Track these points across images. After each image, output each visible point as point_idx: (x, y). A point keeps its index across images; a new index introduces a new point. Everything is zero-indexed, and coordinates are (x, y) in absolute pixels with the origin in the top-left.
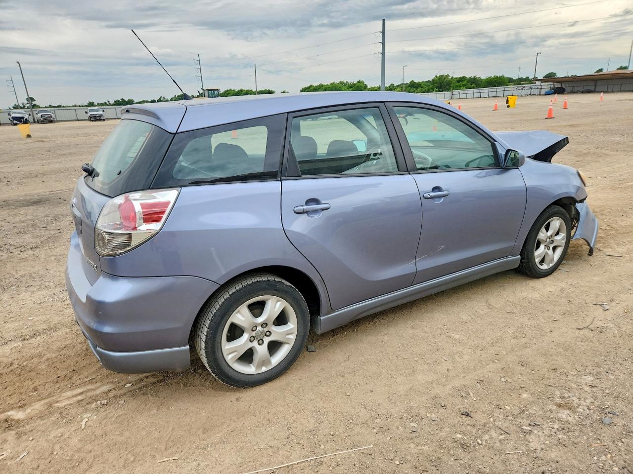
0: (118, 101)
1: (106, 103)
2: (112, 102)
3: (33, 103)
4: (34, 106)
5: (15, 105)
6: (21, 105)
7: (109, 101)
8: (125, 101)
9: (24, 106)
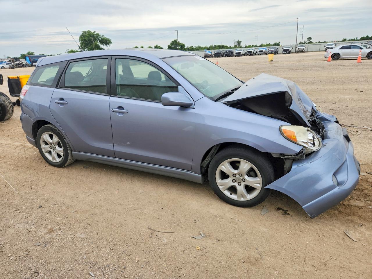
0: (364, 37)
1: (354, 39)
2: (359, 38)
3: (311, 40)
4: (311, 42)
5: (301, 42)
6: (304, 42)
7: (357, 38)
8: (369, 37)
9: (305, 43)
